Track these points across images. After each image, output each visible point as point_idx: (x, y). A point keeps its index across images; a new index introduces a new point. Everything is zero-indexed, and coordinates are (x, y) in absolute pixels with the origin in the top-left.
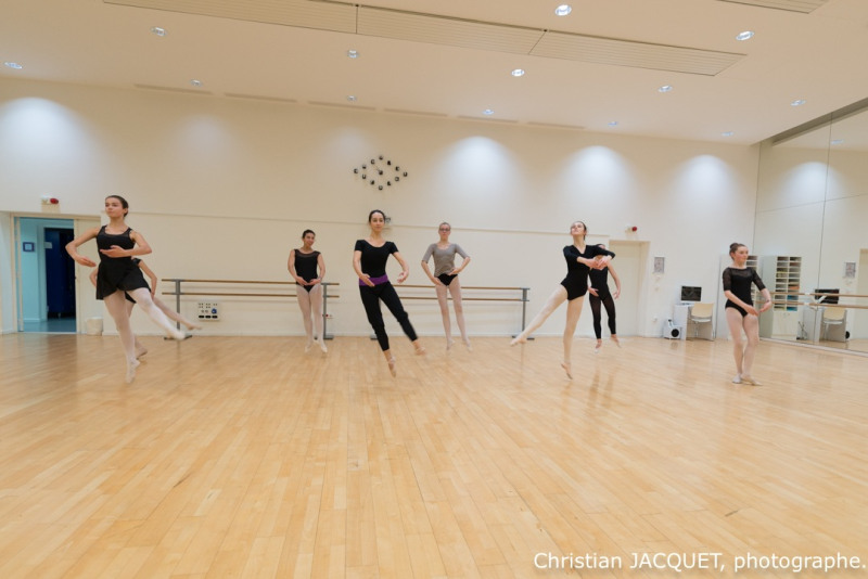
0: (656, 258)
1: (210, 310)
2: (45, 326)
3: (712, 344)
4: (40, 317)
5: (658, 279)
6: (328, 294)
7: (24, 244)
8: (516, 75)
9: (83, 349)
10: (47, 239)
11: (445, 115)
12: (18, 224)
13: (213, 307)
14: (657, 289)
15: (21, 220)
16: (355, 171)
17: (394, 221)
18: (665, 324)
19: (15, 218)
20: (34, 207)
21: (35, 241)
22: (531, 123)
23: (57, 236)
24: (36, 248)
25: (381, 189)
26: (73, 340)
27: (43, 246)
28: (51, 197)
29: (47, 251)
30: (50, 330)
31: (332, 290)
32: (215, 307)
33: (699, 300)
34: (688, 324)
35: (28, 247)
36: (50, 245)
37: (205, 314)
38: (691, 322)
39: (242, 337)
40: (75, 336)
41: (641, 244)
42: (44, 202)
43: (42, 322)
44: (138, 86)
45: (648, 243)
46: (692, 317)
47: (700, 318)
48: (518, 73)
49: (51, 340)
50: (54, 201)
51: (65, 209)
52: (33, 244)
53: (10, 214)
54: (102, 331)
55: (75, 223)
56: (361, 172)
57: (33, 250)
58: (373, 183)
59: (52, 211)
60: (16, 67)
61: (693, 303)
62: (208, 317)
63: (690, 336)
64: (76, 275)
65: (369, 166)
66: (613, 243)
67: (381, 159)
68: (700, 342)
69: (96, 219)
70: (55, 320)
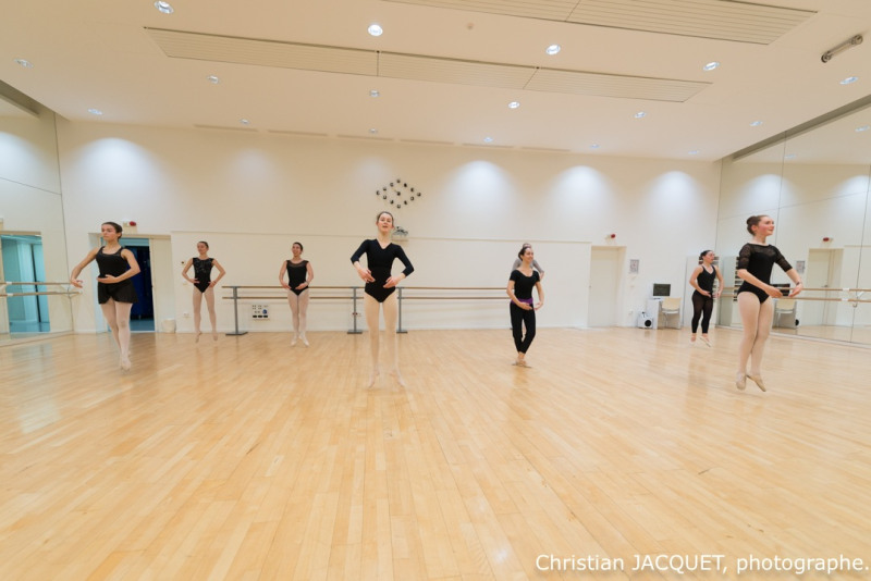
0: (632, 260)
1: (262, 311)
3: (680, 332)
5: (634, 278)
6: (357, 296)
8: (512, 107)
9: (162, 344)
11: (452, 144)
13: (264, 308)
14: (632, 287)
16: (377, 193)
17: (410, 235)
18: (639, 316)
22: (524, 148)
25: (399, 207)
26: (152, 337)
28: (131, 220)
32: (266, 309)
33: (669, 295)
34: (659, 315)
37: (258, 315)
38: (662, 314)
39: (288, 332)
41: (618, 249)
44: (197, 126)
45: (625, 247)
46: (662, 309)
47: (669, 310)
48: (514, 105)
49: (134, 337)
50: (133, 224)
51: (142, 230)
54: (176, 329)
55: (150, 241)
58: (392, 202)
59: (132, 232)
60: (97, 112)
61: (663, 298)
62: (260, 316)
63: (661, 325)
64: (153, 284)
65: (389, 188)
66: (594, 248)
67: (399, 182)
68: (670, 331)
69: (168, 238)
70: (135, 322)
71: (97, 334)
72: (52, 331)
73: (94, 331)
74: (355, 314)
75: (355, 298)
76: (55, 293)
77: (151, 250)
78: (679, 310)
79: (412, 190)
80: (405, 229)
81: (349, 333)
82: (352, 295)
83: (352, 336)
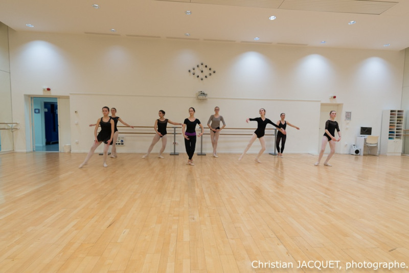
0: (347, 112)
1: (120, 141)
2: (45, 148)
3: (378, 157)
4: (42, 144)
5: (348, 124)
6: (176, 132)
7: (35, 109)
8: (272, 19)
9: (62, 159)
10: (45, 107)
11: (235, 41)
12: (33, 101)
13: (121, 139)
14: (347, 129)
15: (33, 99)
16: (189, 71)
17: (209, 96)
18: (351, 147)
19: (31, 98)
20: (40, 92)
21: (40, 108)
22: (278, 44)
23: (50, 106)
24: (40, 111)
25: (202, 79)
26: (57, 155)
27: (43, 110)
28: (47, 88)
29: (45, 113)
30: (47, 150)
31: (177, 130)
32: (122, 139)
33: (370, 134)
34: (364, 147)
35: (37, 111)
36: (46, 110)
37: (118, 143)
38: (366, 146)
39: (135, 154)
40: (58, 153)
41: (338, 105)
42: (44, 90)
43: (43, 146)
44: (86, 33)
45: (342, 104)
46: (366, 143)
47: (370, 144)
48: (272, 18)
49: (47, 155)
50: (49, 89)
51: (53, 93)
52: (39, 110)
53: (29, 96)
54: (71, 151)
55: (58, 99)
56: (192, 71)
57: (39, 112)
58: (198, 77)
59: (48, 94)
60: (31, 26)
61: (367, 136)
62: (119, 144)
63: (366, 153)
64: (59, 124)
65: (196, 68)
66: (322, 105)
67: (202, 64)
68: (372, 157)
69: (68, 98)
70: (49, 146)
71: (27, 153)
72: (2, 150)
73: (25, 151)
74: (175, 143)
75: (175, 134)
76: (4, 129)
77: (58, 104)
78: (377, 144)
79: (210, 69)
80: (205, 93)
81: (171, 155)
82: (173, 132)
83: (173, 157)
